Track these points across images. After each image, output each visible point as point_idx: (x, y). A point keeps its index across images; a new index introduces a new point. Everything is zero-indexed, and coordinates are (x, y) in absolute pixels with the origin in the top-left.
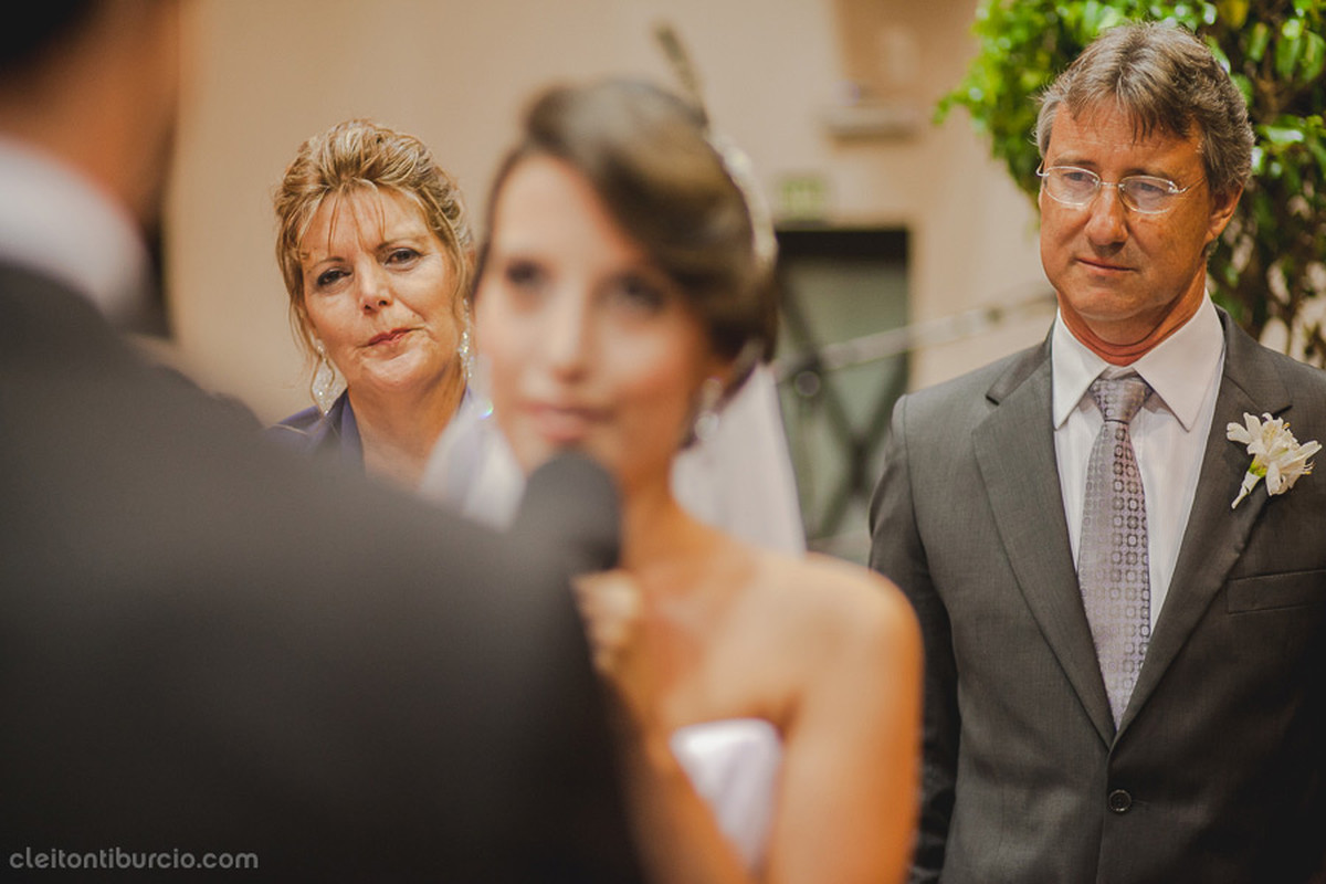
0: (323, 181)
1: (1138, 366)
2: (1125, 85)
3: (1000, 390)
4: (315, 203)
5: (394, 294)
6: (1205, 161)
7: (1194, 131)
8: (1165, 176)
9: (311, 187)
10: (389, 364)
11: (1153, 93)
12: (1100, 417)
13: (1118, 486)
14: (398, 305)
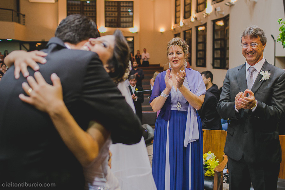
0: (172, 43)
1: (253, 66)
2: (249, 33)
3: (240, 69)
4: (171, 46)
5: (177, 57)
6: (261, 40)
7: (259, 37)
8: (256, 43)
9: (171, 44)
10: (175, 65)
11: (253, 34)
12: (249, 72)
13: (250, 80)
14: (177, 58)
